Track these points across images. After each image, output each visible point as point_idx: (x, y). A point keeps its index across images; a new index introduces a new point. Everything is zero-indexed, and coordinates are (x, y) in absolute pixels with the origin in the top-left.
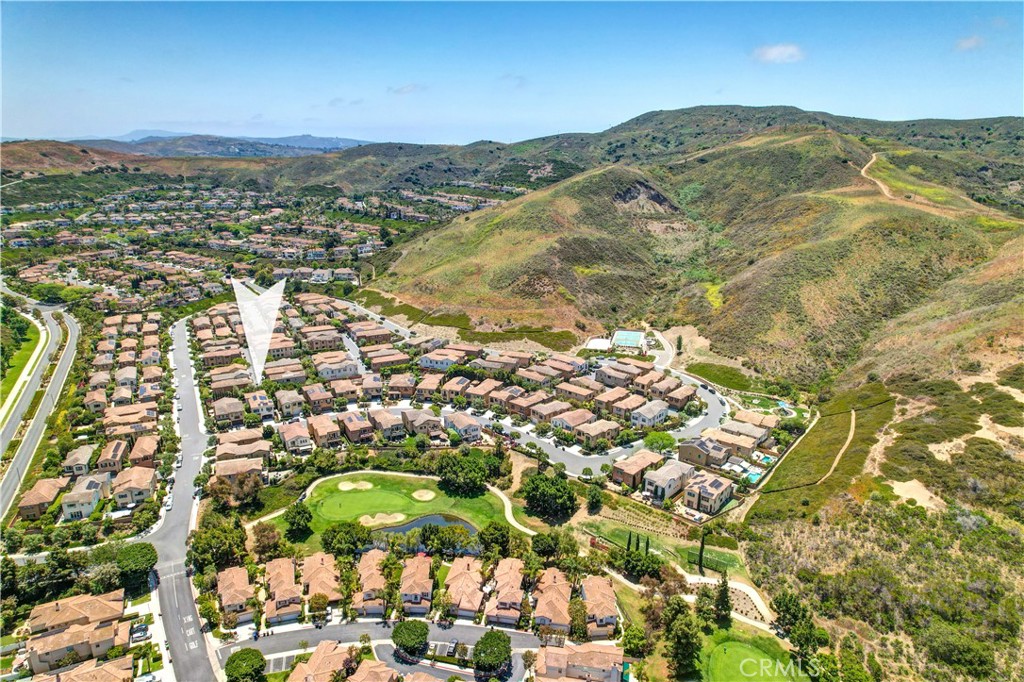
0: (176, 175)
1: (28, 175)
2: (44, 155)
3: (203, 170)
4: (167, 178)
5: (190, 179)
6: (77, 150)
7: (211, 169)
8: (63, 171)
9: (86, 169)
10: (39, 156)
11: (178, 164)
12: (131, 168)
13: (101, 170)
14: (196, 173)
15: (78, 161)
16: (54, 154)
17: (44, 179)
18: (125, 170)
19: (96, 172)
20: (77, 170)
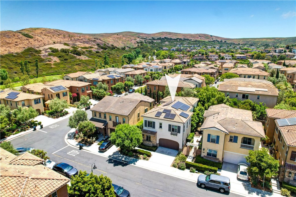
0: (238, 44)
1: (192, 40)
2: (200, 36)
3: (248, 42)
4: (234, 44)
5: (241, 44)
6: (209, 36)
7: (251, 41)
8: (203, 40)
9: (210, 40)
10: (198, 36)
11: (240, 40)
12: (223, 41)
13: (214, 41)
14: (245, 43)
15: (208, 39)
16: (203, 37)
17: (196, 41)
18: (221, 41)
19: (213, 41)
20: (207, 40)
